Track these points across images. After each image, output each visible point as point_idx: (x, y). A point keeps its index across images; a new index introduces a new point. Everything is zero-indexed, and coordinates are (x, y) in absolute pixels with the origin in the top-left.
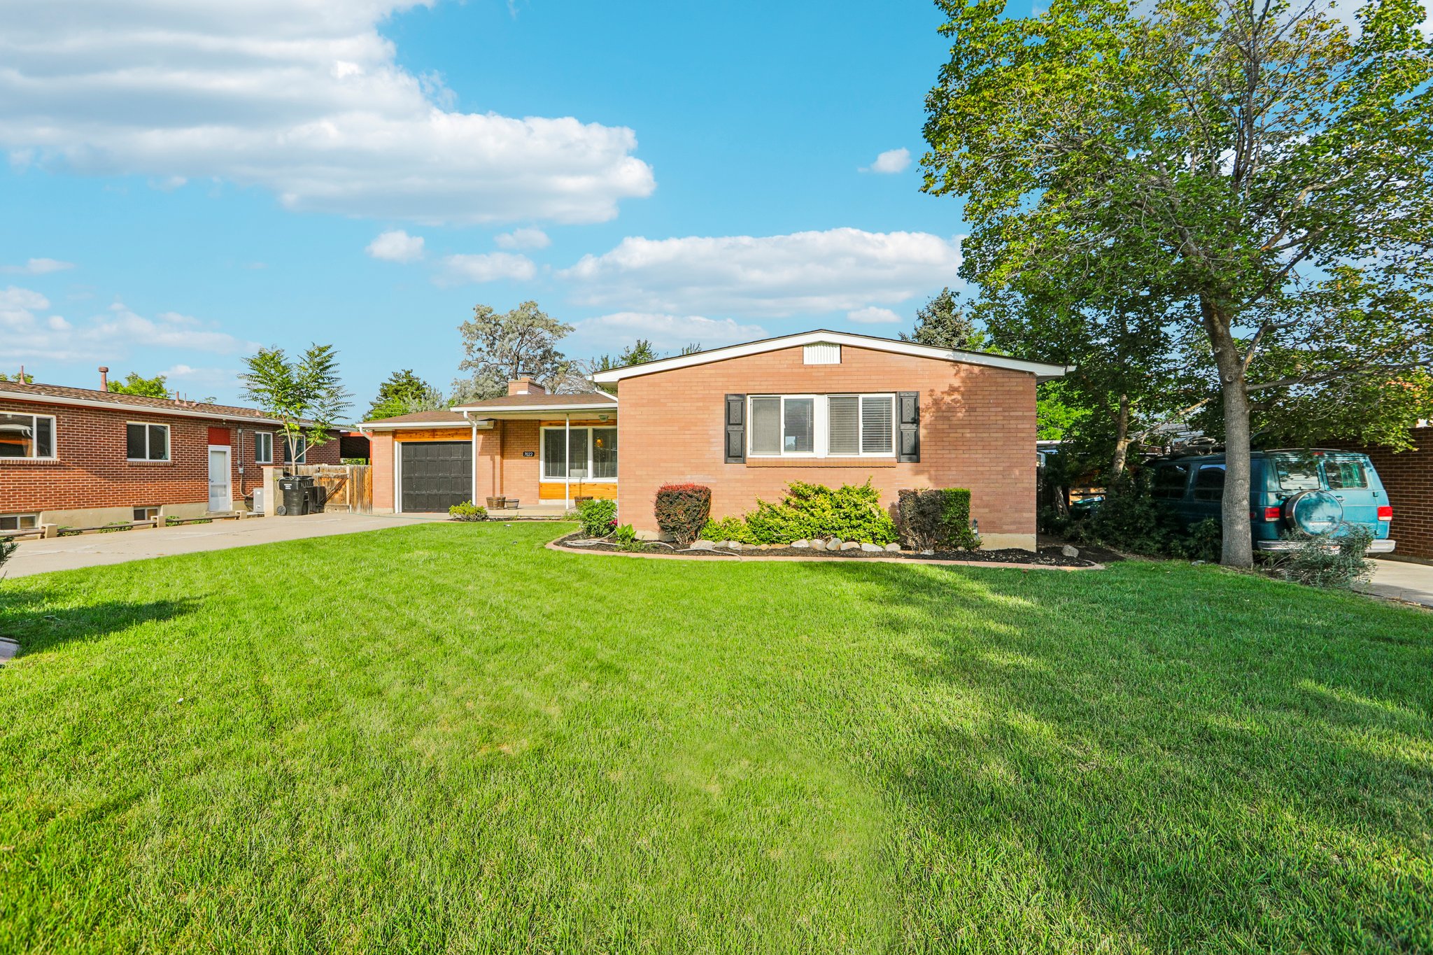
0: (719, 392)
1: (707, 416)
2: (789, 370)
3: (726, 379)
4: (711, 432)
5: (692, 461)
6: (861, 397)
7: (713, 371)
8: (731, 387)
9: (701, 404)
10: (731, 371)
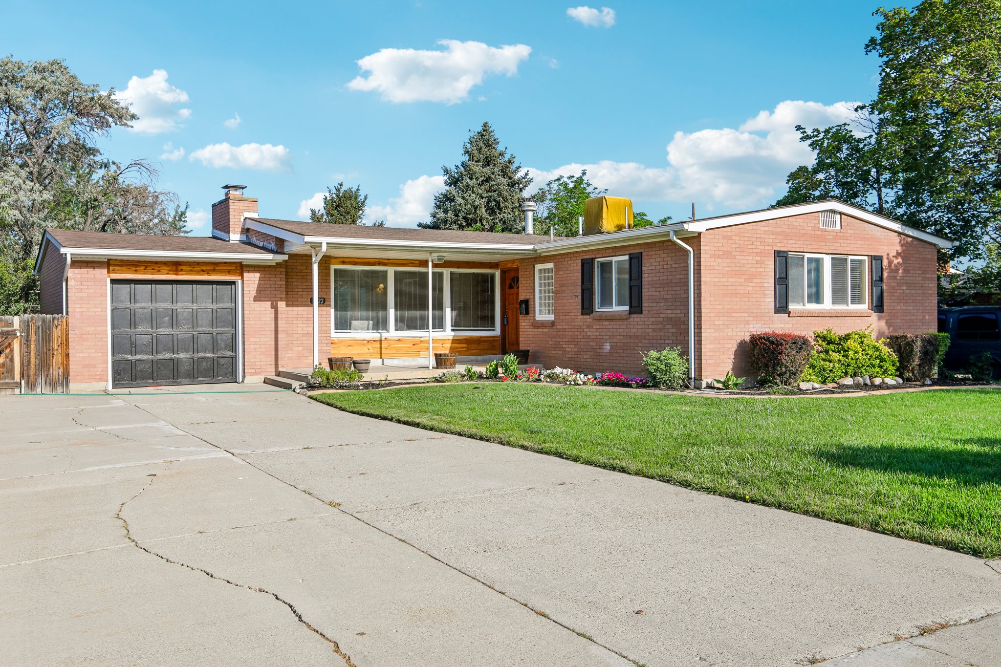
0: (770, 248)
1: (762, 270)
2: (813, 232)
3: (774, 237)
4: (766, 285)
5: (754, 311)
6: (850, 257)
7: (766, 229)
8: (778, 244)
9: (759, 258)
10: (778, 230)
